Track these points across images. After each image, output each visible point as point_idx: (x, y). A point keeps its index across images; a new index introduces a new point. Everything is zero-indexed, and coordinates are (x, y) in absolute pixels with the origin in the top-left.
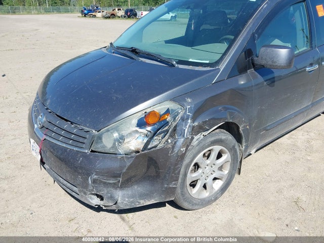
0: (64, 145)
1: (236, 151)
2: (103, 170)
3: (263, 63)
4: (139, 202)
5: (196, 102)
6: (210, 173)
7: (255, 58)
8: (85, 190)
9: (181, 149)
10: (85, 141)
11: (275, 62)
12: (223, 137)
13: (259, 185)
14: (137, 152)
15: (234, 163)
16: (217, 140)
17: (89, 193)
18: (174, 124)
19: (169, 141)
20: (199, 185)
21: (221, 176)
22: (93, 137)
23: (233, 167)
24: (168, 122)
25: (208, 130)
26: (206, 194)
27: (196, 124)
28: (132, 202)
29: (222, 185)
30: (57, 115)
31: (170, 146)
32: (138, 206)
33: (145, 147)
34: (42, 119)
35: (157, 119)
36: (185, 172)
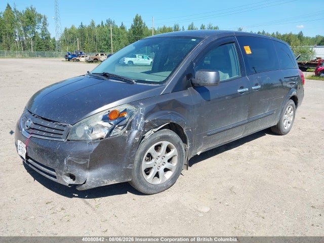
0: (47, 138)
1: (181, 147)
2: (76, 152)
3: (198, 82)
4: (103, 181)
5: (147, 106)
6: (161, 164)
7: (193, 79)
8: (61, 171)
9: (136, 139)
10: (63, 133)
11: (206, 81)
12: (170, 135)
13: (204, 179)
14: (101, 139)
15: (180, 157)
16: (164, 136)
17: (64, 173)
18: (130, 121)
19: (127, 132)
20: (152, 173)
21: (171, 167)
22: (69, 129)
23: (180, 161)
24: (126, 118)
25: (157, 127)
26: (158, 182)
27: (147, 121)
28: (98, 181)
29: (172, 176)
30: (42, 118)
31: (126, 135)
32: (103, 185)
33: (108, 135)
34: (30, 123)
35: (117, 116)
36: (140, 159)
